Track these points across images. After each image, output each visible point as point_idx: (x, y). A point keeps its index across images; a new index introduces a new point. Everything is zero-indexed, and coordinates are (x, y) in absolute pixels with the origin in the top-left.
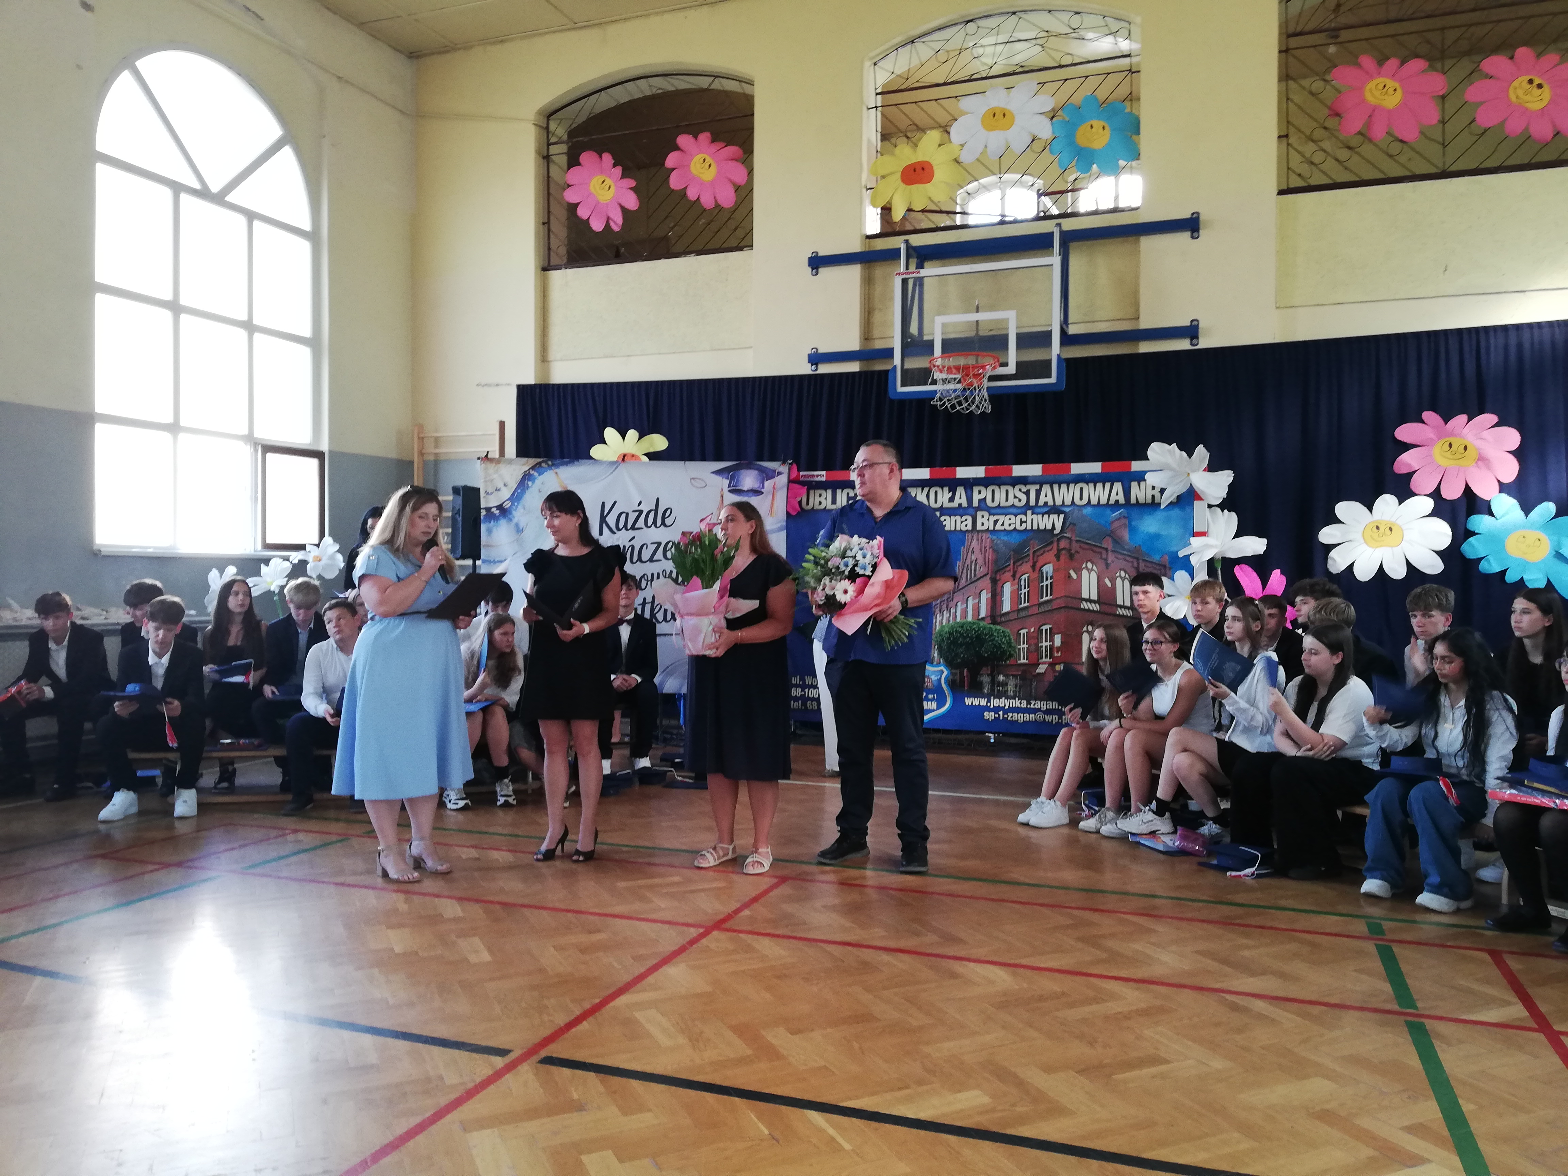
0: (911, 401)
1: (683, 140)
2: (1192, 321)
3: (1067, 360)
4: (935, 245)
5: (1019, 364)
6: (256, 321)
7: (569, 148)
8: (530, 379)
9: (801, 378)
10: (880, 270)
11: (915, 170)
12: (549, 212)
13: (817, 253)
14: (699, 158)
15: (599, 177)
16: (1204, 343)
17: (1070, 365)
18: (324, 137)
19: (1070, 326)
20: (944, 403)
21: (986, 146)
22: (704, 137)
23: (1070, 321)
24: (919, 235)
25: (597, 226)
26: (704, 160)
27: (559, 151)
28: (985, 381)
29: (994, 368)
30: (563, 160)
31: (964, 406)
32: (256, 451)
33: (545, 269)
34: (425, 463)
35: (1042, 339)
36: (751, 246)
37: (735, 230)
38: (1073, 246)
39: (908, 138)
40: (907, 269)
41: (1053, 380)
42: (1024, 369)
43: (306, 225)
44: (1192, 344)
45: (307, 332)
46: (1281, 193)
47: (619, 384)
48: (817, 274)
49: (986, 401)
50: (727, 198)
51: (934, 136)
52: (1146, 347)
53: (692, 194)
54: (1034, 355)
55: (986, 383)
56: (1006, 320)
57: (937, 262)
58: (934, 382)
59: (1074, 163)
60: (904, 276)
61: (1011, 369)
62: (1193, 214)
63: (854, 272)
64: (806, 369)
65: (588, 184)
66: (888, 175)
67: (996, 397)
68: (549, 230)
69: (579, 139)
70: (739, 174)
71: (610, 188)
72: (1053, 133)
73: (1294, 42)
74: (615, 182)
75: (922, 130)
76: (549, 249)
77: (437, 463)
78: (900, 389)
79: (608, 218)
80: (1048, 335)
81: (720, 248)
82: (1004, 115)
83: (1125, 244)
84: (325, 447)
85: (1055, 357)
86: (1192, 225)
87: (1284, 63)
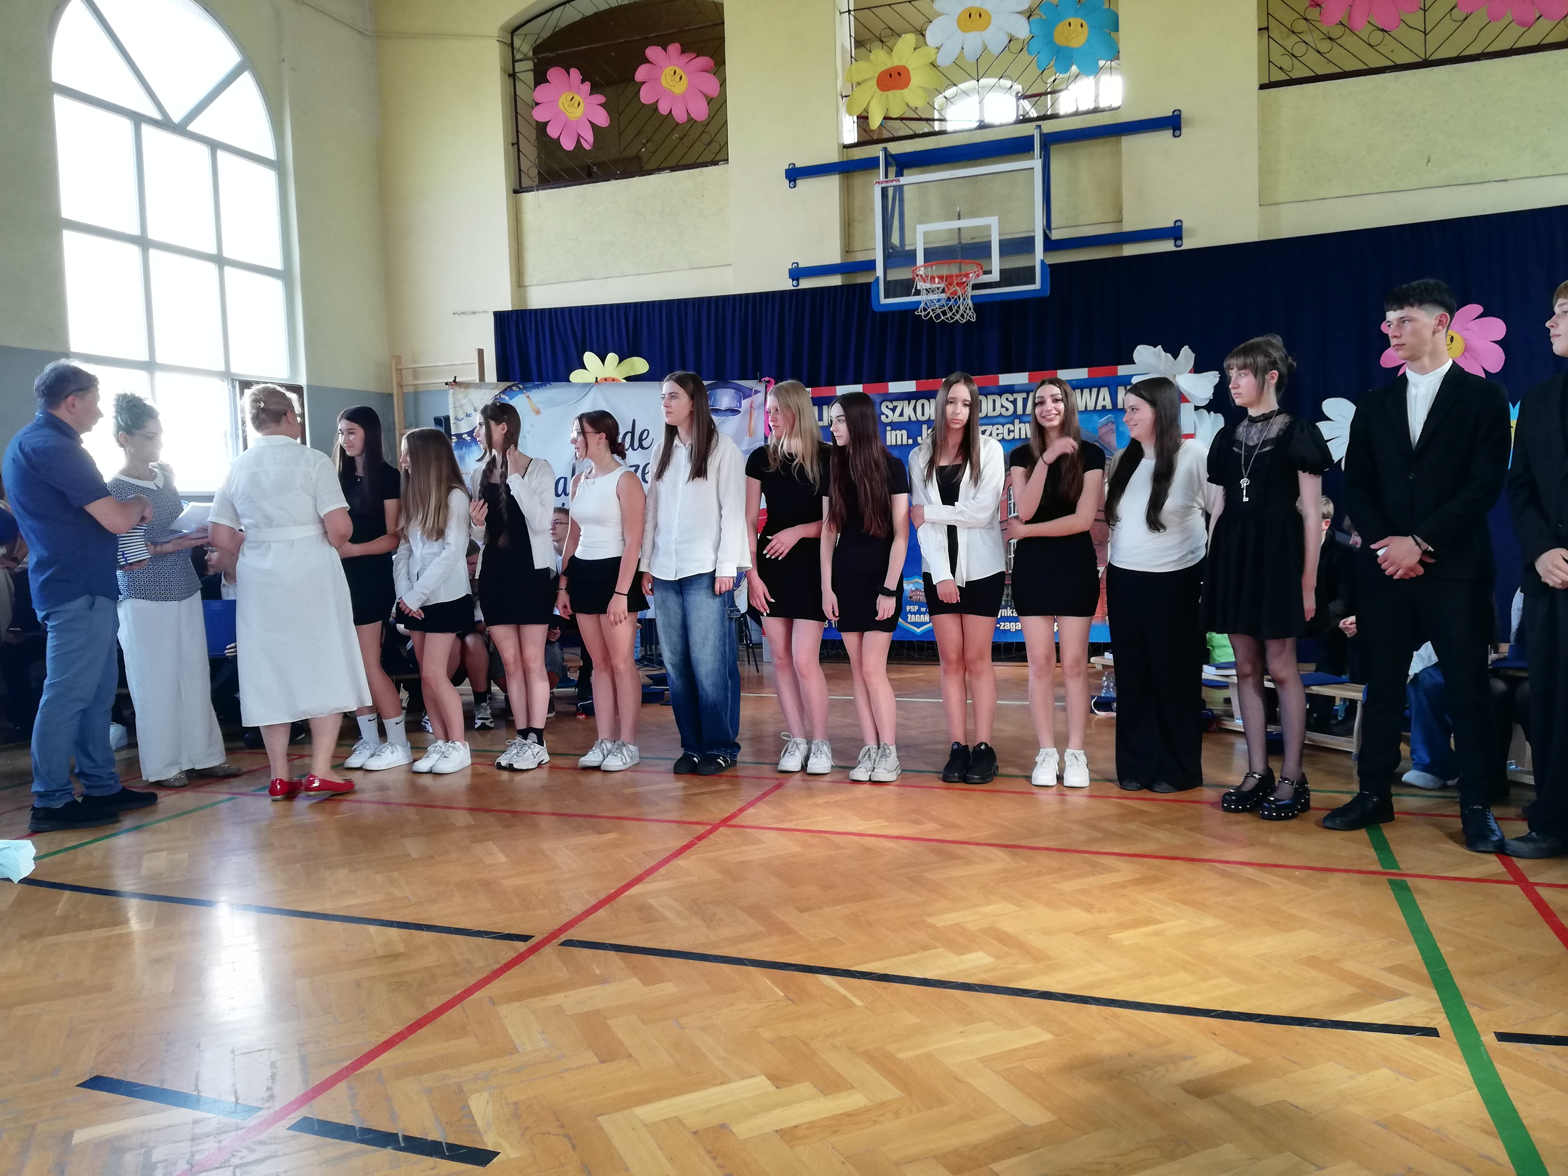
0: (893, 313)
1: (652, 52)
2: (1176, 222)
3: (1050, 265)
4: (914, 152)
5: (1002, 272)
6: (227, 254)
7: (535, 65)
8: (506, 306)
9: (783, 294)
10: (859, 180)
11: (891, 75)
12: (517, 131)
13: (794, 164)
14: (669, 70)
15: (567, 94)
16: (1188, 244)
17: (1054, 271)
18: (284, 61)
19: (1053, 231)
20: (929, 312)
21: (962, 48)
22: (674, 48)
23: (1053, 226)
24: (897, 142)
25: (568, 144)
26: (675, 73)
27: (525, 69)
28: (969, 288)
29: (978, 276)
30: (529, 77)
31: (948, 316)
32: (234, 387)
33: (516, 192)
34: (404, 395)
35: (1025, 245)
36: (726, 160)
37: (710, 144)
38: (1054, 149)
39: (882, 42)
40: (886, 177)
41: (1037, 286)
42: (1008, 277)
44: (1176, 246)
45: (278, 264)
46: (1263, 87)
47: (597, 307)
48: (795, 187)
49: (970, 309)
50: (700, 111)
51: (909, 39)
52: (1130, 250)
53: (663, 109)
54: (1018, 262)
55: (970, 292)
56: (989, 227)
57: (917, 170)
58: (918, 293)
59: (1053, 63)
60: (884, 185)
61: (995, 276)
62: (1174, 111)
63: (832, 183)
64: (787, 285)
65: (556, 101)
66: (864, 81)
67: (980, 306)
68: (519, 151)
69: (545, 55)
70: (711, 85)
71: (579, 104)
72: (1031, 32)
74: (584, 99)
75: (897, 34)
76: (520, 170)
77: (416, 394)
78: (884, 301)
79: (579, 135)
80: (1030, 241)
81: (694, 163)
82: (980, 15)
83: (1107, 145)
84: (302, 381)
85: (1038, 262)
86: (1174, 123)
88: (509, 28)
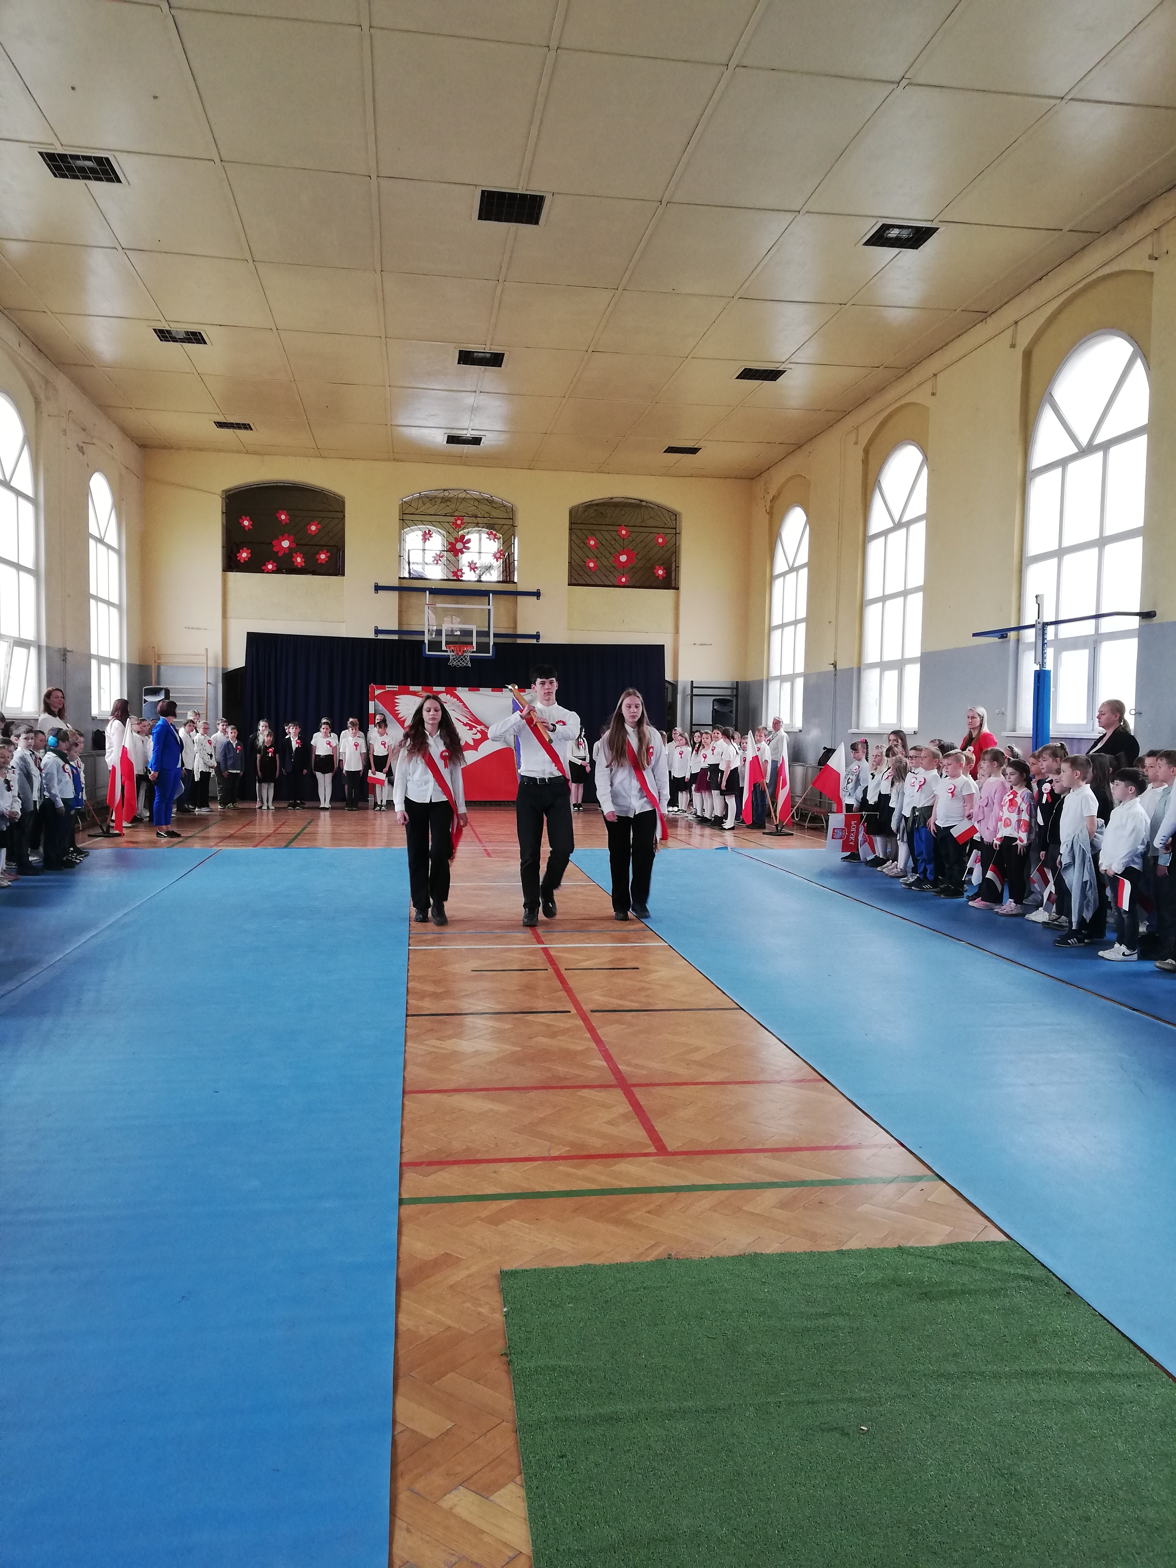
2: (538, 632)
3: (496, 644)
9: (370, 640)
10: (405, 594)
13: (378, 584)
16: (541, 641)
18: (122, 500)
20: (450, 661)
29: (470, 647)
31: (460, 665)
33: (226, 571)
34: (156, 668)
36: (343, 575)
40: (429, 600)
41: (491, 654)
42: (480, 648)
43: (116, 546)
44: (537, 641)
45: (117, 602)
46: (569, 585)
48: (378, 593)
49: (466, 662)
52: (520, 641)
54: (483, 644)
58: (443, 651)
61: (475, 648)
62: (537, 589)
63: (395, 594)
64: (371, 635)
73: (574, 526)
76: (226, 562)
77: (159, 667)
78: (427, 653)
81: (327, 573)
83: (511, 597)
84: (125, 661)
85: (491, 644)
86: (537, 594)
87: (570, 534)
88: (226, 492)
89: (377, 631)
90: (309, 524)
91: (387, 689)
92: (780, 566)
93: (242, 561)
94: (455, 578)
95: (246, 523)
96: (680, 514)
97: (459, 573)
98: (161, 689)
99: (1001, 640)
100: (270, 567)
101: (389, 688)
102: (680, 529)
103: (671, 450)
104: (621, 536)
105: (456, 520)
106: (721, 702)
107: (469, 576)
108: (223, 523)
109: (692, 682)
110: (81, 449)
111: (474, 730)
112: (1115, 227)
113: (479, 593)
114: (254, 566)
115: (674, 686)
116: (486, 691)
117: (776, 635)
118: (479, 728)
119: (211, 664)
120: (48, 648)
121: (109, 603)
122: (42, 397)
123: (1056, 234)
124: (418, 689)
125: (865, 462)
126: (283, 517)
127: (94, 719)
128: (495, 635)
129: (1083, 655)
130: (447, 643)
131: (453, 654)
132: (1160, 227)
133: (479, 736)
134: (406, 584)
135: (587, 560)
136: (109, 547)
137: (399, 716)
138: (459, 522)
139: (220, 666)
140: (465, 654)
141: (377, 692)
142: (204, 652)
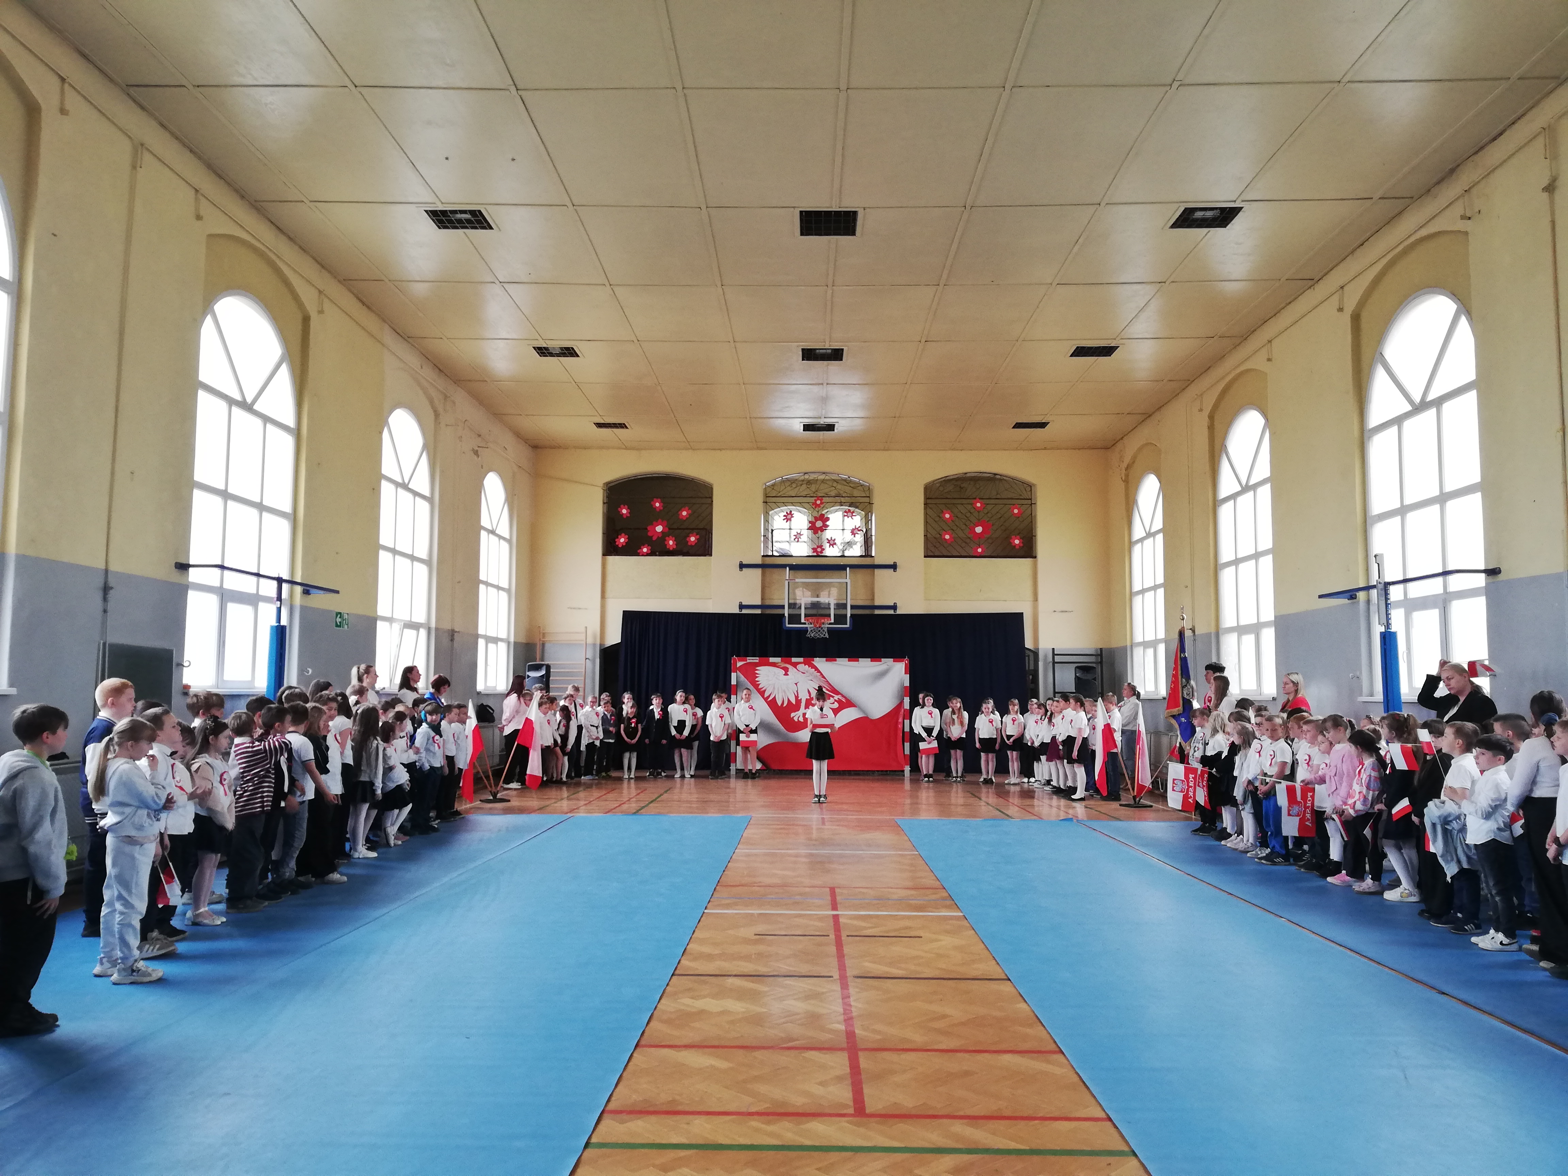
2: (895, 603)
3: (853, 616)
4: (796, 564)
5: (836, 618)
9: (735, 615)
10: (768, 570)
13: (742, 562)
16: (899, 612)
17: (854, 618)
18: (514, 495)
19: (852, 602)
20: (808, 632)
29: (826, 619)
31: (816, 634)
33: (605, 555)
34: (540, 645)
36: (712, 555)
37: (703, 547)
40: (790, 578)
41: (848, 626)
42: (838, 620)
43: (507, 536)
44: (894, 612)
45: (506, 586)
46: (925, 557)
48: (742, 571)
49: (823, 633)
52: (877, 612)
54: (841, 615)
58: (802, 623)
61: (834, 620)
62: (894, 563)
63: (758, 571)
64: (736, 610)
67: (826, 632)
73: (929, 501)
78: (787, 625)
80: (844, 605)
81: (696, 554)
83: (869, 571)
84: (512, 640)
85: (849, 615)
86: (894, 567)
87: (925, 509)
88: (607, 484)
89: (741, 607)
90: (681, 510)
91: (748, 661)
92: (1138, 532)
93: (620, 546)
94: (815, 554)
95: (624, 511)
96: (1035, 485)
97: (819, 550)
98: (542, 665)
99: (1350, 601)
100: (645, 550)
101: (750, 660)
102: (1036, 498)
103: (1018, 426)
104: (976, 508)
105: (816, 500)
106: (1083, 669)
107: (830, 551)
108: (603, 512)
109: (1053, 649)
110: (476, 453)
111: (832, 700)
112: (1428, 191)
113: (837, 568)
114: (630, 550)
115: (1036, 654)
116: (843, 662)
117: (1137, 601)
118: (836, 697)
119: (590, 640)
120: (437, 629)
121: (498, 588)
122: (440, 409)
123: (1369, 202)
124: (777, 660)
125: (1211, 427)
126: (657, 505)
127: (479, 693)
128: (852, 607)
129: (1433, 615)
130: (806, 616)
131: (812, 626)
132: (1470, 188)
133: (836, 705)
134: (769, 561)
135: (942, 532)
136: (500, 537)
137: (760, 687)
138: (818, 502)
139: (598, 642)
140: (823, 626)
141: (739, 664)
142: (584, 630)
